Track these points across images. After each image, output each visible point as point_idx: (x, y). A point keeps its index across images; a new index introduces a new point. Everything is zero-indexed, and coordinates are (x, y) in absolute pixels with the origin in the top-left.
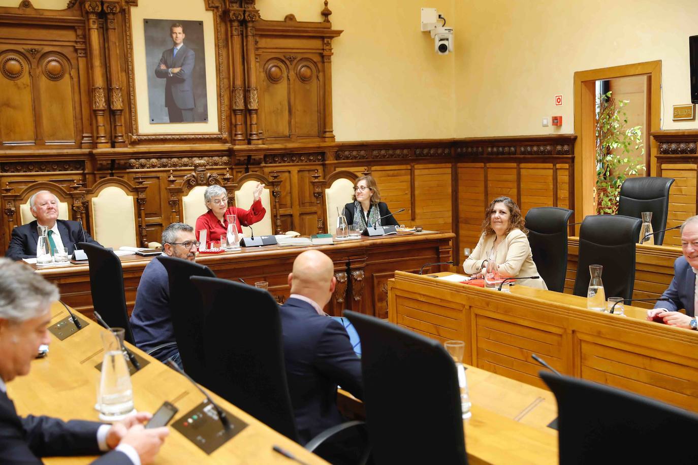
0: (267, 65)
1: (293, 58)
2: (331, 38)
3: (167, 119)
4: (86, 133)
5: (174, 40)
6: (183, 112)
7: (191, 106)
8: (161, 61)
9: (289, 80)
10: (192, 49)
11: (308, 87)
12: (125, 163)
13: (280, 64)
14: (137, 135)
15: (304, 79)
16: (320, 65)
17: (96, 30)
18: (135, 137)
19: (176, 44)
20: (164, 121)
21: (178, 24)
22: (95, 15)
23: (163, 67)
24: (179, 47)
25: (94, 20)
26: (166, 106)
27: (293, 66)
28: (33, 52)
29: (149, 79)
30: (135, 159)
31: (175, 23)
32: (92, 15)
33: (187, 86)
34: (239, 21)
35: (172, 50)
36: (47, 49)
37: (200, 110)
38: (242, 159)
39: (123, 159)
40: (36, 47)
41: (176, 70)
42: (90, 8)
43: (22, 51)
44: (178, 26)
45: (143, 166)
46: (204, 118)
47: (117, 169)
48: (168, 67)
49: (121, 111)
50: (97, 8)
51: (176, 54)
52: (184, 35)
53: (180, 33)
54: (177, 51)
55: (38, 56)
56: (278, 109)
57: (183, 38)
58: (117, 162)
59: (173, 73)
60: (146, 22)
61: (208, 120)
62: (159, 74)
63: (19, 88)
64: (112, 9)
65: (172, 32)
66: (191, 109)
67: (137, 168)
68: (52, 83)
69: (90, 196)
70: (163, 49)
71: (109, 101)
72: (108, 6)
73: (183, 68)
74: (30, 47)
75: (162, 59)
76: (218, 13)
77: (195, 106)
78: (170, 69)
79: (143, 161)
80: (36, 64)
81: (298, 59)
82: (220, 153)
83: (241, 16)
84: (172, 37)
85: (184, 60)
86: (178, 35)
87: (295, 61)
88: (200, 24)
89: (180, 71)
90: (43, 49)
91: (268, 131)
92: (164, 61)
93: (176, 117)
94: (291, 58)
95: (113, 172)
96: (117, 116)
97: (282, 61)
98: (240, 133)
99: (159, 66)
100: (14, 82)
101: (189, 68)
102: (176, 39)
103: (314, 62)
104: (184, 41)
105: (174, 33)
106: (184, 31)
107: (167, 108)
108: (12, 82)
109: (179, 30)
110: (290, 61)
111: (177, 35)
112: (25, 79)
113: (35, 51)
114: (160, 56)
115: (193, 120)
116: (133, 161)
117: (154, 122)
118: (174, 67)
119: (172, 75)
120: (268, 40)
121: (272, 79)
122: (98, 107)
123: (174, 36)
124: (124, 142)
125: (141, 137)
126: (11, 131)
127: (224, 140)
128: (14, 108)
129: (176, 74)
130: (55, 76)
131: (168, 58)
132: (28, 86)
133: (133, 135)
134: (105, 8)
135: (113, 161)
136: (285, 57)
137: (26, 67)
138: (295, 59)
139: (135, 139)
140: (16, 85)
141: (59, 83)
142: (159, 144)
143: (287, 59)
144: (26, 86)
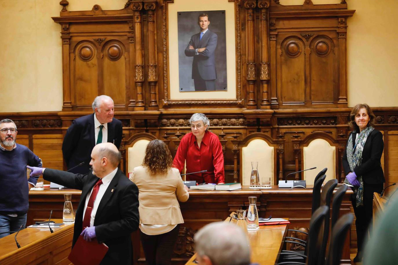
0: (285, 43)
1: (309, 36)
2: (346, 17)
3: (193, 88)
4: (133, 99)
5: (201, 26)
6: (206, 83)
7: (213, 77)
8: (190, 43)
9: (306, 55)
10: (215, 33)
11: (324, 60)
12: (155, 122)
13: (297, 41)
14: (168, 101)
15: (320, 53)
16: (335, 41)
17: (138, 23)
18: (165, 102)
19: (202, 30)
20: (191, 90)
21: (204, 14)
22: (138, 13)
23: (191, 48)
24: (204, 32)
25: (137, 16)
26: (193, 78)
27: (309, 42)
28: (99, 41)
29: (180, 57)
30: (167, 119)
31: (202, 14)
32: (136, 13)
33: (210, 62)
34: (253, 9)
35: (199, 35)
36: (109, 38)
37: (221, 81)
38: (251, 121)
39: (153, 119)
40: (102, 38)
41: (202, 50)
42: (134, 7)
43: (92, 40)
44: (205, 16)
45: (173, 125)
46: (224, 87)
47: (150, 126)
48: (195, 48)
49: (155, 82)
50: (139, 7)
51: (202, 38)
52: (209, 22)
53: (205, 21)
54: (203, 35)
55: (103, 44)
56: (294, 79)
57: (209, 24)
58: (148, 121)
59: (199, 52)
60: (180, 14)
61: (227, 89)
62: (188, 53)
63: (89, 67)
64: (150, 7)
65: (199, 21)
66: (213, 80)
67: (168, 126)
68: (112, 62)
69: (127, 146)
70: (192, 34)
71: (145, 75)
72: (147, 5)
73: (208, 48)
74: (97, 38)
75: (190, 42)
76: (237, 3)
77: (216, 78)
78: (197, 49)
79: (172, 121)
80: (101, 49)
81: (314, 36)
82: (237, 116)
83: (254, 5)
84: (199, 24)
85: (209, 41)
86: (205, 23)
87: (311, 38)
88: (223, 12)
89: (205, 50)
90: (106, 39)
91: (284, 98)
92: (192, 43)
93: (200, 86)
94: (306, 36)
95: (148, 128)
96: (151, 86)
97: (300, 39)
98: (252, 99)
99: (188, 47)
100: (87, 63)
101: (212, 48)
102: (202, 26)
103: (330, 38)
104: (209, 27)
105: (201, 21)
106: (209, 20)
107: (193, 80)
108: (85, 62)
109: (205, 18)
110: (306, 38)
111: (203, 23)
112: (94, 61)
113: (100, 40)
114: (189, 40)
115: (214, 89)
116: (165, 120)
117: (183, 90)
118: (200, 48)
119: (198, 54)
120: (286, 22)
121: (291, 54)
122: (137, 80)
123: (201, 23)
124: (157, 106)
125: (170, 102)
126: (82, 97)
127: (239, 105)
128: (85, 81)
129: (202, 53)
130: (115, 58)
131: (196, 41)
132: (95, 65)
133: (165, 101)
134: (145, 7)
135: (146, 120)
136: (301, 35)
137: (95, 52)
138: (310, 36)
139: (165, 104)
140: (88, 64)
141: (117, 62)
142: (186, 108)
143: (303, 37)
144: (94, 65)
